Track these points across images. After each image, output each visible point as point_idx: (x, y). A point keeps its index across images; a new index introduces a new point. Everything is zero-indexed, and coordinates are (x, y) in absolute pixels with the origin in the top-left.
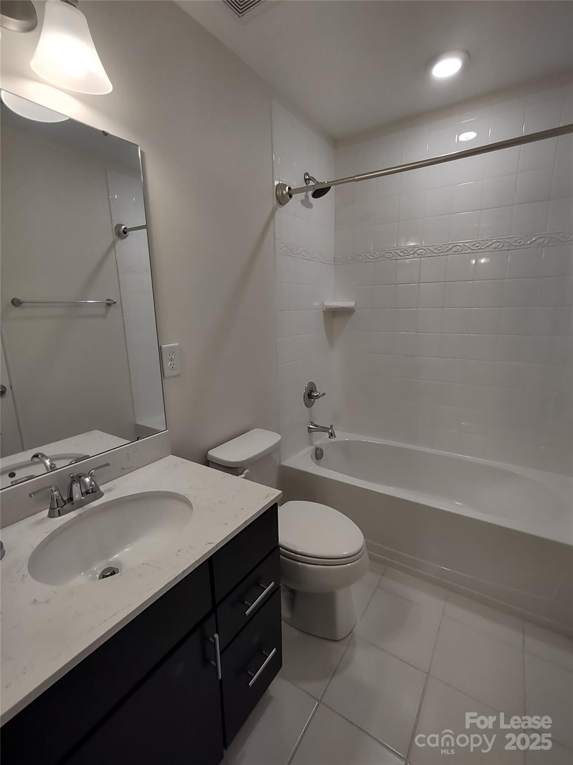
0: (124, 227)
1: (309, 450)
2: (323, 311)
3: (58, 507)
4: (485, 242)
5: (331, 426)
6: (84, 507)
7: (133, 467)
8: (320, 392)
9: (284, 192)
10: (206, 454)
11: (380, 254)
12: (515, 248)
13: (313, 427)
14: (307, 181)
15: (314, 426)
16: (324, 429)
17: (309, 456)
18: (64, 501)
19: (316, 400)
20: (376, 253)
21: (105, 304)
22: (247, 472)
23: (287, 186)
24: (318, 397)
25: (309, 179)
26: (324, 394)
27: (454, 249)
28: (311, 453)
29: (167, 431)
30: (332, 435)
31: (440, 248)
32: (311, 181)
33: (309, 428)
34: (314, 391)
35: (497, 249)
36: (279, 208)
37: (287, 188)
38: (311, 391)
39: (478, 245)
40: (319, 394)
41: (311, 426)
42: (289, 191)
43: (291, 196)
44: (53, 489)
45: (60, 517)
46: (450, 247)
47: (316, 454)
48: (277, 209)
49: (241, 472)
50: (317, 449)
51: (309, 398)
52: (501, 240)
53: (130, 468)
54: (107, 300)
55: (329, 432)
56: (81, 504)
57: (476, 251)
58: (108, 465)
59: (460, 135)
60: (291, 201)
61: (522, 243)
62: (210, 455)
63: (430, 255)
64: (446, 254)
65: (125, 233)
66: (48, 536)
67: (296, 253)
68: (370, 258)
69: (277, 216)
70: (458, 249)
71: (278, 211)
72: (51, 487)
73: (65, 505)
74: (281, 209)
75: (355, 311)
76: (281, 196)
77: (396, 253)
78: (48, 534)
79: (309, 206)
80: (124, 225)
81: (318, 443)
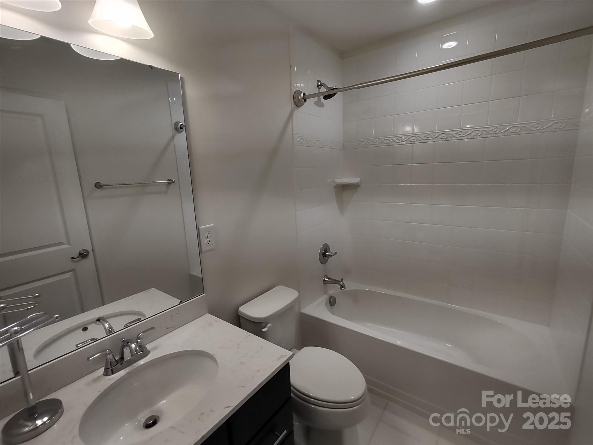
0: (180, 124)
1: (323, 299)
2: (335, 187)
3: (111, 367)
4: (466, 131)
5: (342, 280)
6: (132, 365)
7: (176, 326)
8: (332, 252)
9: (300, 97)
10: (237, 310)
11: (380, 141)
12: (491, 135)
13: (327, 280)
14: (319, 87)
15: (328, 278)
16: (336, 282)
17: (324, 302)
18: (116, 361)
19: (330, 258)
20: (377, 140)
21: (167, 183)
22: (270, 326)
23: (302, 92)
24: (330, 256)
25: (321, 85)
26: (336, 253)
27: (440, 137)
28: (325, 302)
29: (205, 294)
30: (342, 287)
31: (428, 136)
32: (322, 86)
33: (324, 280)
34: (327, 251)
35: (476, 137)
36: (296, 110)
37: (302, 94)
38: (326, 251)
39: (460, 133)
40: (332, 253)
41: (325, 279)
42: (304, 96)
43: (305, 100)
44: (108, 352)
45: (113, 375)
46: (437, 135)
47: (330, 301)
48: (294, 111)
49: (265, 326)
50: (331, 298)
51: (323, 256)
52: (480, 130)
53: (173, 327)
54: (168, 180)
55: (340, 284)
56: (130, 363)
57: (459, 138)
58: (153, 328)
59: (443, 45)
60: (306, 104)
61: (497, 132)
62: (241, 312)
63: (420, 142)
64: (434, 141)
65: (181, 128)
66: (101, 394)
67: (311, 143)
68: (372, 144)
69: (294, 116)
70: (444, 137)
71: (295, 113)
72: (106, 350)
73: (117, 364)
74: (298, 110)
75: (360, 186)
76: (297, 100)
77: (391, 139)
78: (101, 392)
79: (322, 105)
80: (181, 123)
81: (331, 292)
